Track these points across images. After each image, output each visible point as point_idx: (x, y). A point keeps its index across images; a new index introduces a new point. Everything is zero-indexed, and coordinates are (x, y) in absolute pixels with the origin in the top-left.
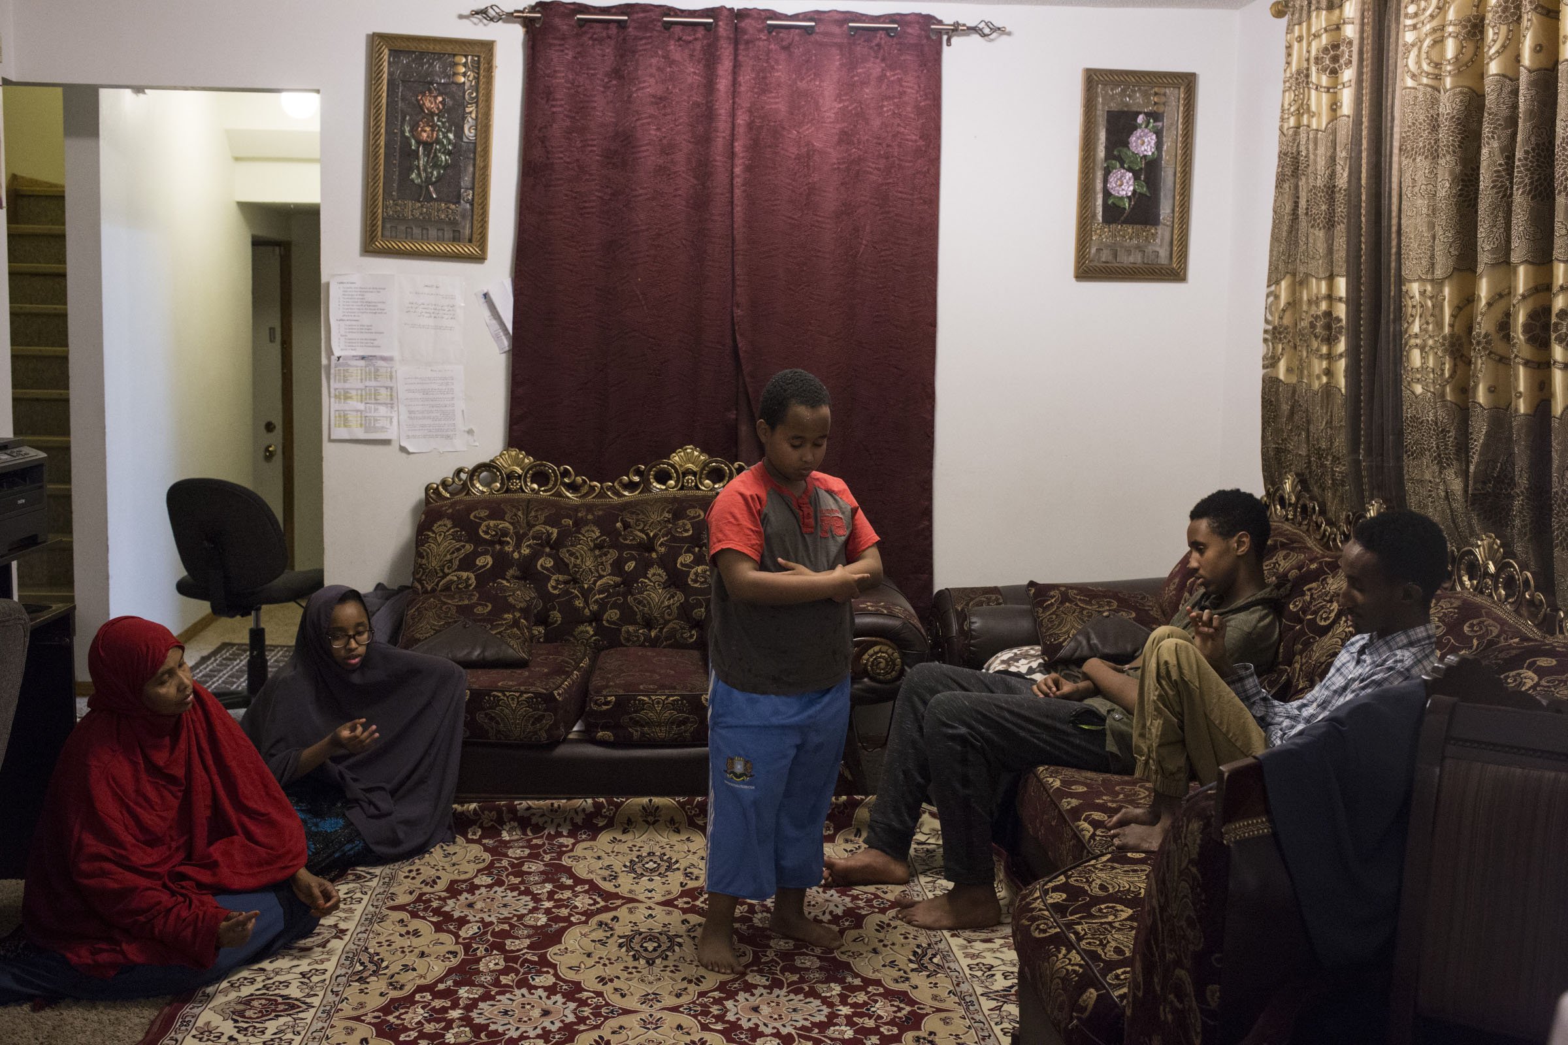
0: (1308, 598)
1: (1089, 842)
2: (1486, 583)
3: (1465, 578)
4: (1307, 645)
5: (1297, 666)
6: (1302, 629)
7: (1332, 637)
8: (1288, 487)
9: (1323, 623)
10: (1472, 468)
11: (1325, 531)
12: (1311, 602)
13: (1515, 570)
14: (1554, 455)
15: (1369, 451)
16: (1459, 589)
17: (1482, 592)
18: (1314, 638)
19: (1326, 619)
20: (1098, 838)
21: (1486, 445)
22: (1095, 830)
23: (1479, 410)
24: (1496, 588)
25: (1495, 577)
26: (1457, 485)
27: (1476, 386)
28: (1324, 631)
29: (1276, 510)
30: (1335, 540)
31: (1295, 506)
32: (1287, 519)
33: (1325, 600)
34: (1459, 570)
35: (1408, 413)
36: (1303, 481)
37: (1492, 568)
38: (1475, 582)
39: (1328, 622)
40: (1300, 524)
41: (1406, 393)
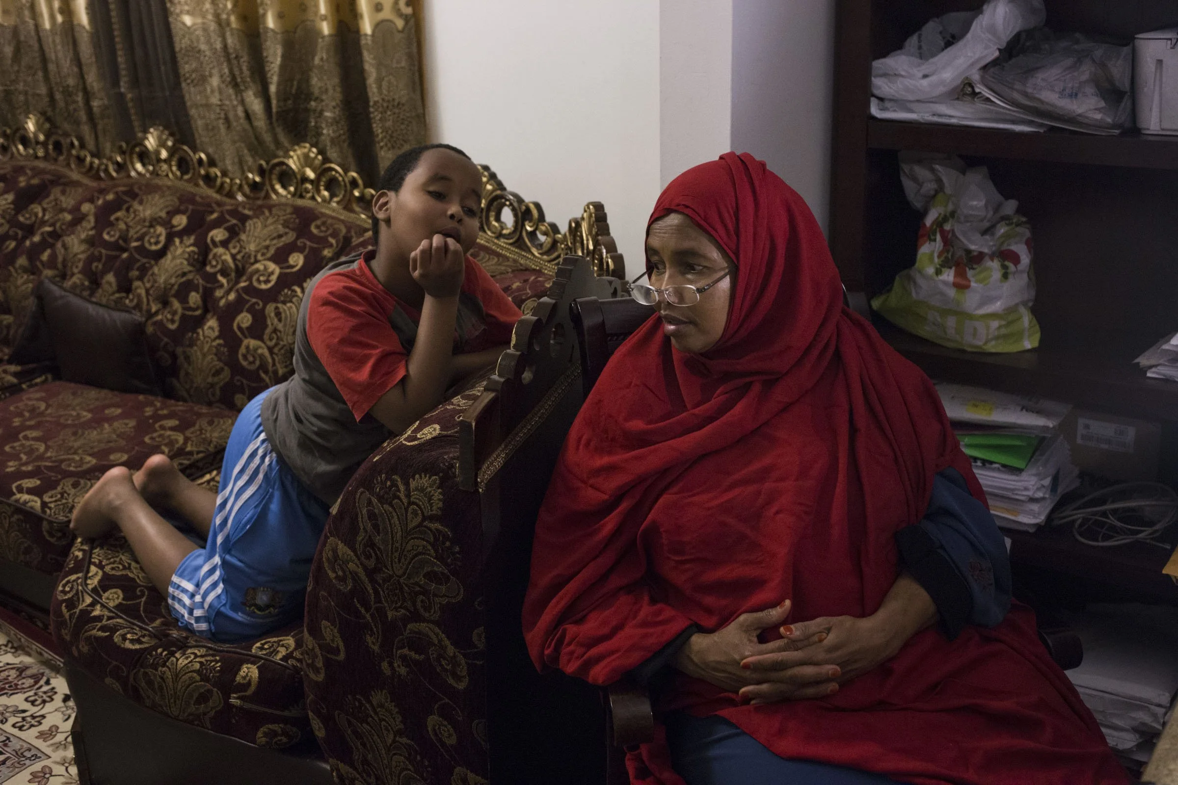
0: (122, 226)
1: (44, 512)
2: (306, 189)
3: (278, 187)
4: (144, 271)
5: (142, 292)
6: (131, 257)
7: (174, 258)
8: (31, 126)
9: (154, 248)
10: (273, 88)
11: (92, 163)
12: (127, 230)
13: (337, 172)
14: (368, 67)
15: (135, 82)
16: (274, 197)
17: (301, 196)
18: (149, 263)
19: (157, 243)
20: (52, 505)
21: (283, 67)
22: (41, 498)
23: (270, 34)
24: (318, 191)
25: (315, 183)
26: (256, 105)
27: (264, 15)
28: (161, 254)
29: (18, 150)
30: (106, 171)
31: (45, 144)
32: (37, 157)
33: (145, 227)
34: (270, 180)
35: (180, 43)
36: (48, 120)
37: (311, 175)
38: (292, 189)
39: (160, 246)
40: (56, 160)
41: (176, 28)
